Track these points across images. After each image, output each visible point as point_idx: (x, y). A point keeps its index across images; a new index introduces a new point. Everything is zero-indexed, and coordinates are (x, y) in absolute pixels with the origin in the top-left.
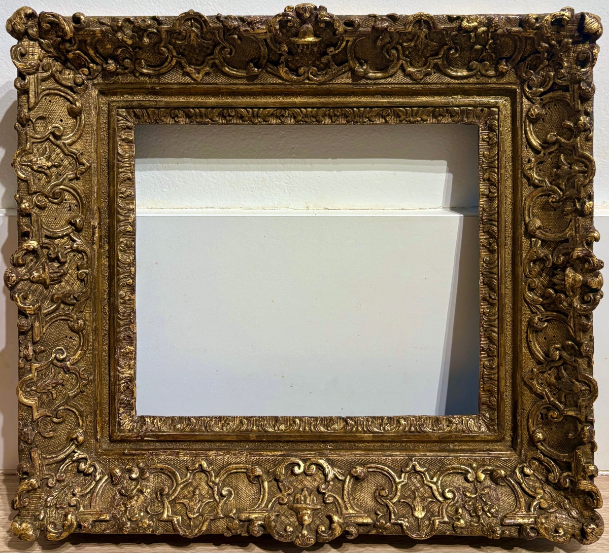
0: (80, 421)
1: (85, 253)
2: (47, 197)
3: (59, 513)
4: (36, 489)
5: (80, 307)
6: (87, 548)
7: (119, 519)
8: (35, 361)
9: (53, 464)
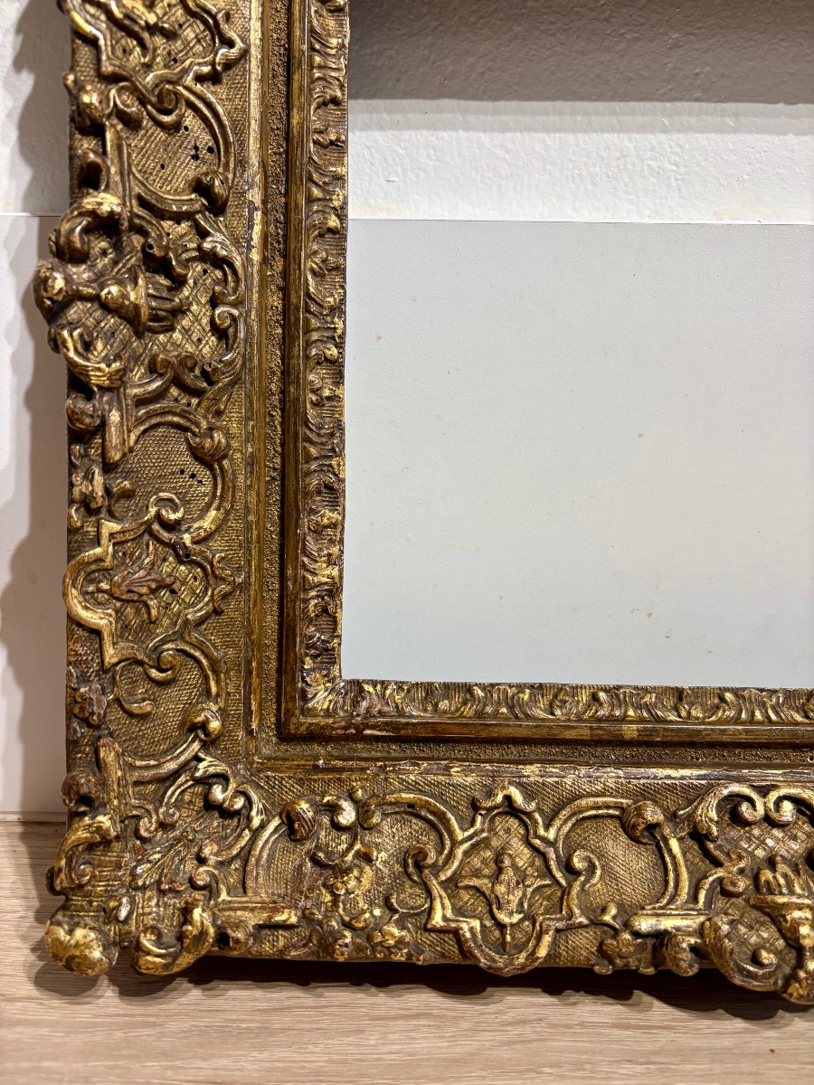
0: (212, 684)
1: (231, 266)
2: (143, 101)
3: (166, 905)
4: (111, 841)
5: (216, 400)
6: (231, 993)
7: (320, 923)
8: (108, 518)
9: (150, 782)
